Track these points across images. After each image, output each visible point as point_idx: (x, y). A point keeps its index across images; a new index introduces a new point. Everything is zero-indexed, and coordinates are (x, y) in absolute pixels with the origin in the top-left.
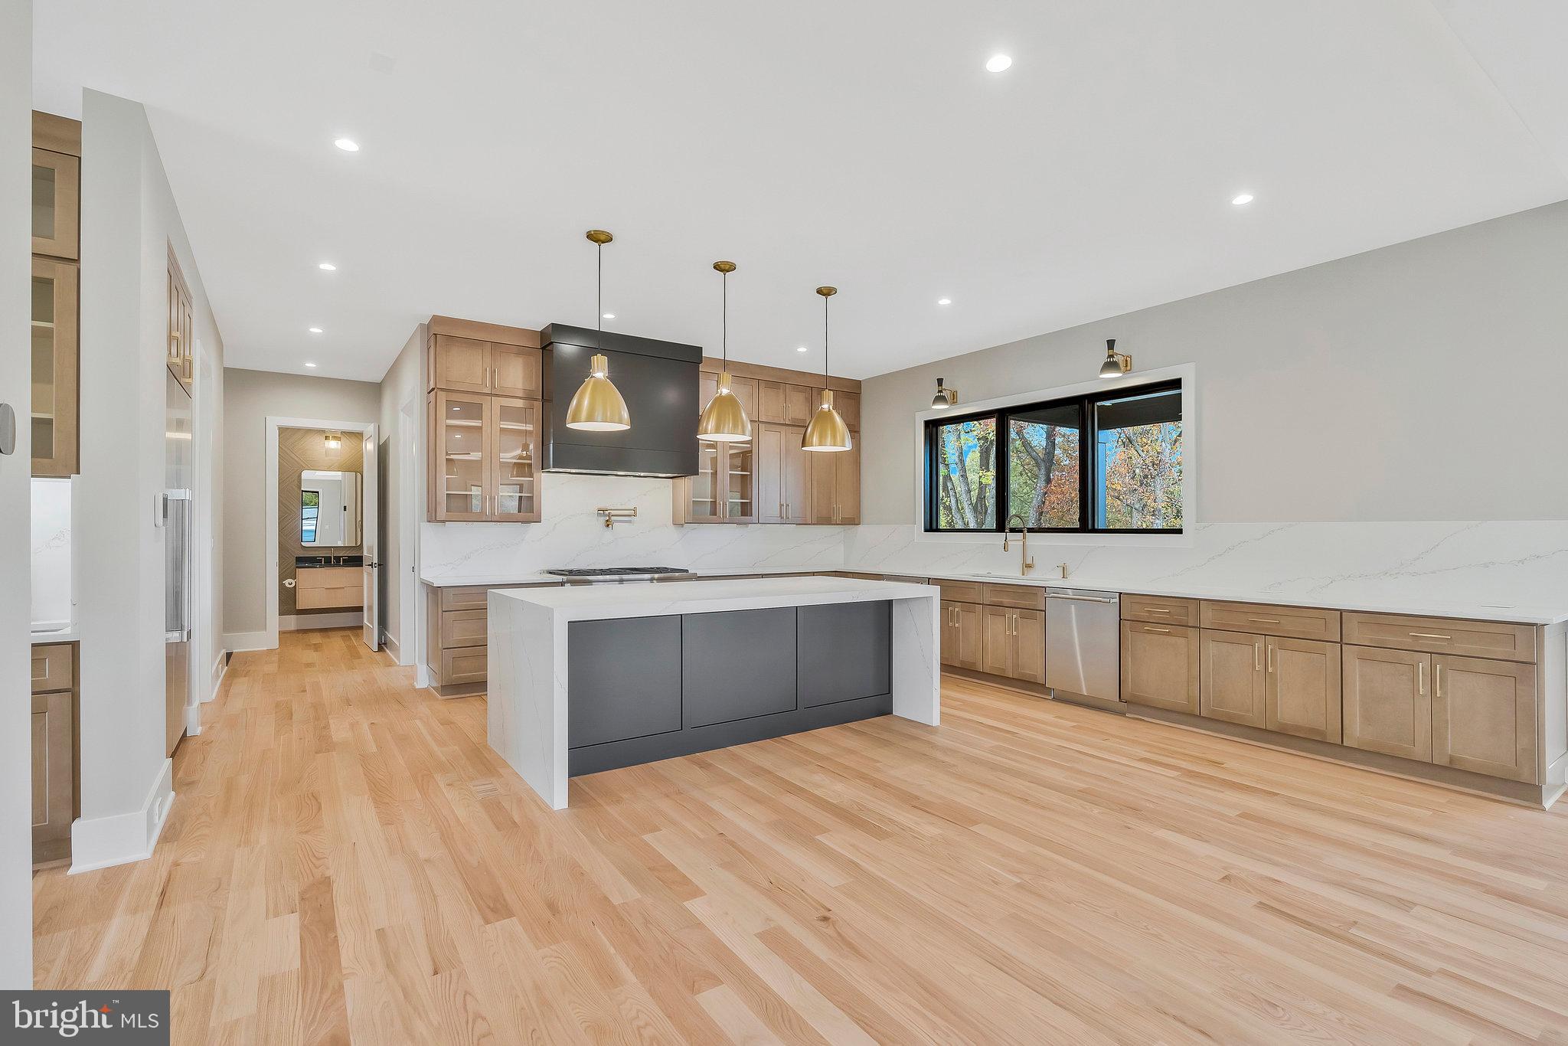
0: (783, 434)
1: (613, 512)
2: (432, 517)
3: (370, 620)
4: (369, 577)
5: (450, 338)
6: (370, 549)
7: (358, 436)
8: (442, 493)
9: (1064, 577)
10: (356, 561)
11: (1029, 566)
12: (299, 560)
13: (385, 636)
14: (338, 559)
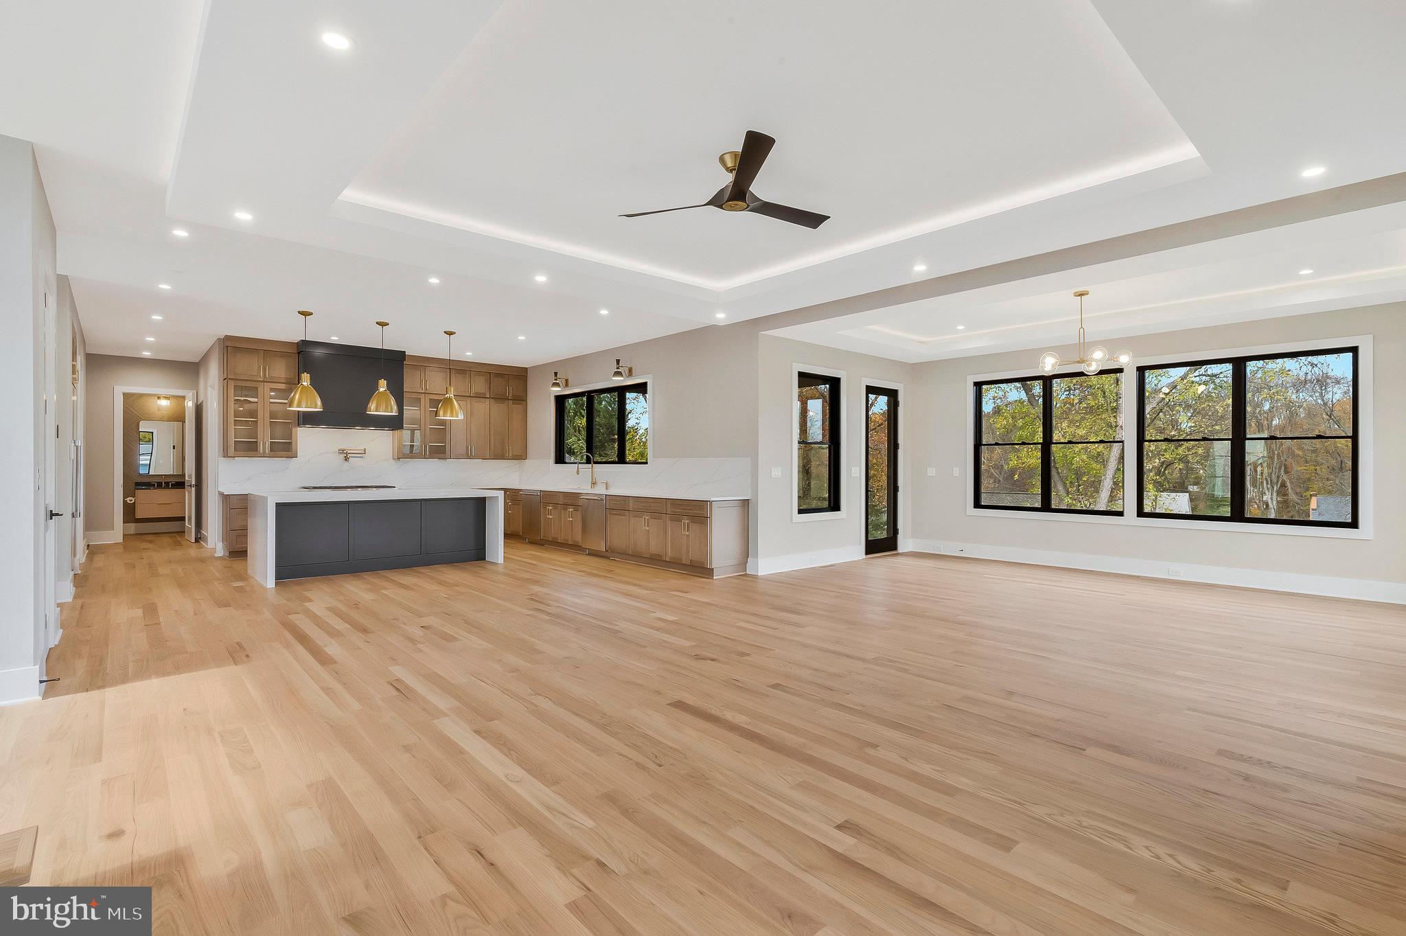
0: (469, 402)
1: (349, 452)
2: (226, 454)
3: (191, 525)
4: (190, 496)
5: (237, 349)
6: (190, 476)
7: (184, 397)
8: (232, 440)
9: (606, 489)
10: (180, 485)
11: (593, 484)
12: (137, 484)
13: (200, 533)
14: (167, 484)
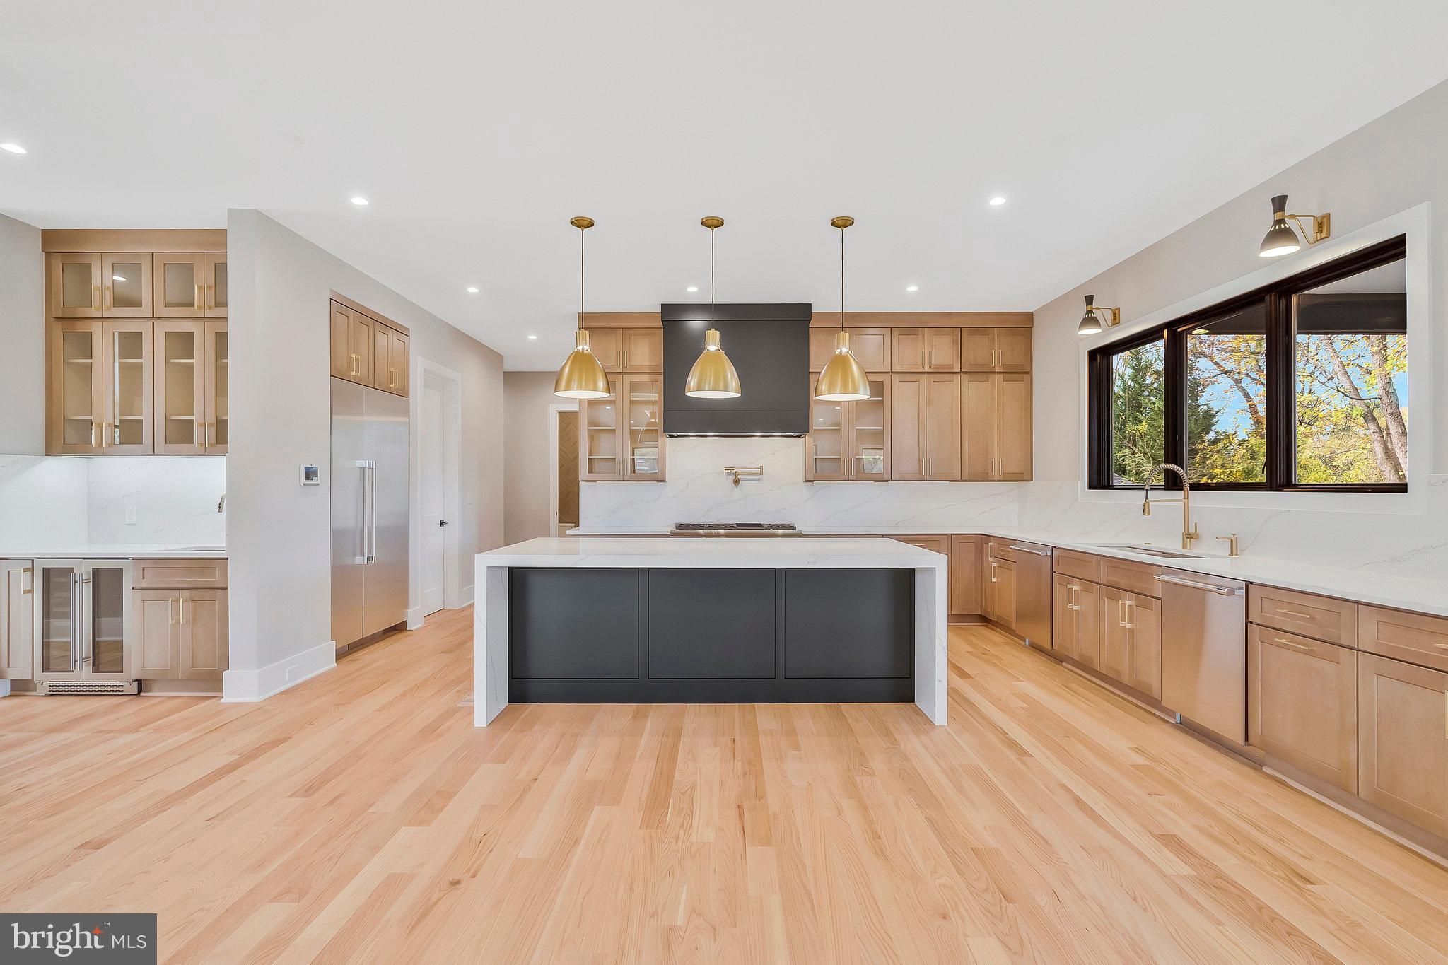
0: (923, 382)
1: (739, 471)
2: (583, 478)
8: (586, 458)
9: (1232, 554)
11: (1189, 536)
